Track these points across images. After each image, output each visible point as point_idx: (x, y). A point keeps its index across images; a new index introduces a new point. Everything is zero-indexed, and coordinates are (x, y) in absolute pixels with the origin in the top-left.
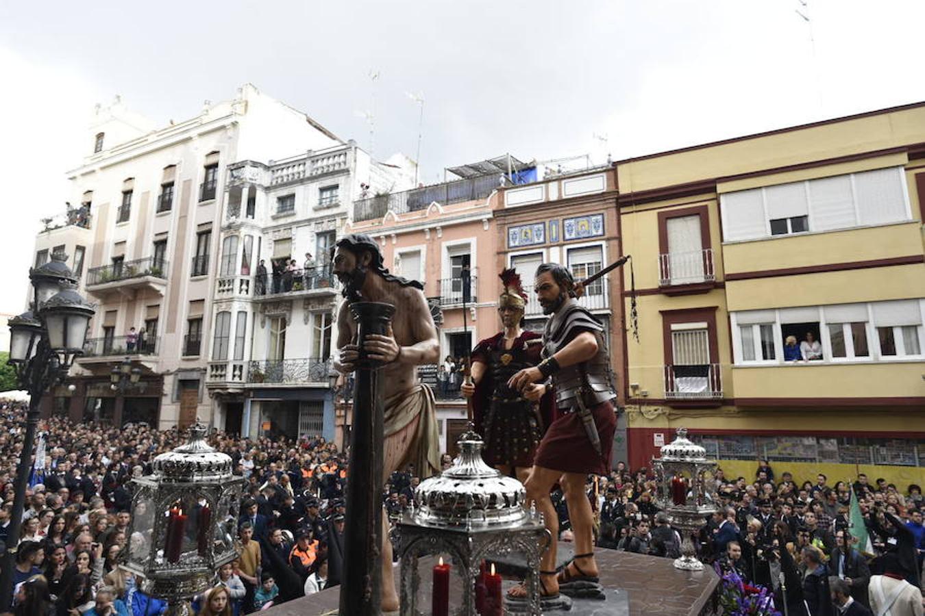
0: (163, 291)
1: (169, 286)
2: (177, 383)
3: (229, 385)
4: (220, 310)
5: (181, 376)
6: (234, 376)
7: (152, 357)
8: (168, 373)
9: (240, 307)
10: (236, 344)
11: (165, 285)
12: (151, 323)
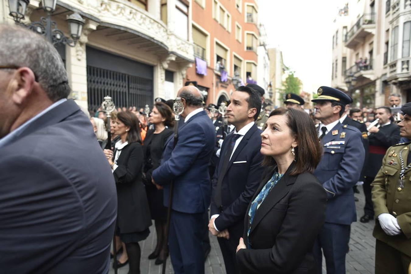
0: (374, 31)
1: (377, 27)
2: (382, 83)
3: (398, 76)
4: (393, 27)
5: (384, 79)
6: (403, 69)
7: (370, 71)
8: (378, 79)
9: (405, 19)
10: (403, 47)
11: (374, 28)
12: (371, 53)
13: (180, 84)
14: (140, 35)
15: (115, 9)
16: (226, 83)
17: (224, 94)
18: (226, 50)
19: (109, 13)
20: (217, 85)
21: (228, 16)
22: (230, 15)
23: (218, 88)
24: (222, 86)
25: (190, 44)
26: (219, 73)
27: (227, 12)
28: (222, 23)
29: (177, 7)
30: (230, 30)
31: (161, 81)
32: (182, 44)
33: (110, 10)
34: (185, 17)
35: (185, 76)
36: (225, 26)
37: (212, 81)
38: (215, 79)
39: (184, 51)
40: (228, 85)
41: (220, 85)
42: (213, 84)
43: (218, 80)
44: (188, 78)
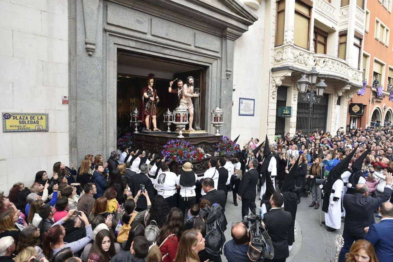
13: (346, 106)
14: (336, 78)
15: (323, 63)
16: (380, 98)
17: (378, 109)
18: (382, 65)
19: (318, 67)
20: (373, 101)
21: (387, 30)
22: (388, 29)
23: (373, 104)
24: (377, 102)
25: (360, 72)
26: (375, 90)
27: (386, 27)
28: (381, 41)
29: (355, 45)
30: (387, 44)
31: (335, 106)
32: (355, 74)
33: (320, 64)
34: (358, 49)
35: (350, 99)
36: (384, 42)
37: (370, 98)
38: (371, 96)
39: (356, 80)
40: (382, 99)
41: (375, 100)
42: (370, 101)
43: (374, 96)
44: (352, 100)
